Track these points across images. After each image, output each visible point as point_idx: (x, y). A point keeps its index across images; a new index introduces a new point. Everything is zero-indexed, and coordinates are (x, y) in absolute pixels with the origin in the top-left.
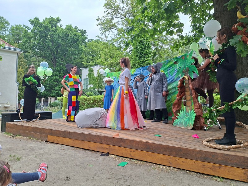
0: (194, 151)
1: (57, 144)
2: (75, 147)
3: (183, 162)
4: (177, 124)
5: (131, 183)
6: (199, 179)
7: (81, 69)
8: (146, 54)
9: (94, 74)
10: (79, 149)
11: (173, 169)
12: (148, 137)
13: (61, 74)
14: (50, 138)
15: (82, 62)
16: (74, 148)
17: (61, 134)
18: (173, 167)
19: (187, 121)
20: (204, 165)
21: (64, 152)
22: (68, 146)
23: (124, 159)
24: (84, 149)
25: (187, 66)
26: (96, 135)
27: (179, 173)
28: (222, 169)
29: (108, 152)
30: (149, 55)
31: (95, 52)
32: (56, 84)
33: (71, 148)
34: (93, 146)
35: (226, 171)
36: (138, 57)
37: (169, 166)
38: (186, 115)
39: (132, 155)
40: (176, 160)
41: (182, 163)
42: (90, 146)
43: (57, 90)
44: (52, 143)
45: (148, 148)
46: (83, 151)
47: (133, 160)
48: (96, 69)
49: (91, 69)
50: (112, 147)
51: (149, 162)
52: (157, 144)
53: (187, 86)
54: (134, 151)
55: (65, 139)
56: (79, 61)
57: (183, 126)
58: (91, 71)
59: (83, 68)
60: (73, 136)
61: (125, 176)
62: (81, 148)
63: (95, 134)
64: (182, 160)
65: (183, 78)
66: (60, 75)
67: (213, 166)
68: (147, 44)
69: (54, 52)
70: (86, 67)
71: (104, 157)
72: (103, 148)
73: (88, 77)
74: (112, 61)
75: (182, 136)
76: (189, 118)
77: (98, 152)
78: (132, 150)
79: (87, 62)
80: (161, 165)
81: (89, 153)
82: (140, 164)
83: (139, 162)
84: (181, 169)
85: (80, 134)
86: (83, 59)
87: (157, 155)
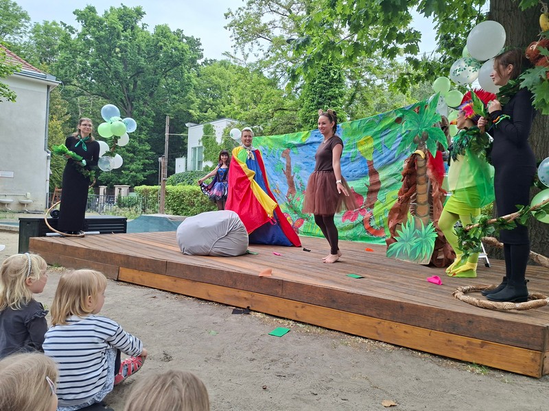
0: (429, 310)
1: (140, 285)
2: (179, 294)
3: (405, 332)
4: (396, 252)
5: (297, 370)
6: (437, 367)
7: (187, 125)
8: (332, 97)
9: (215, 138)
10: (187, 299)
11: (384, 345)
12: (332, 278)
13: (142, 136)
14: (126, 273)
15: (191, 111)
16: (175, 296)
17: (148, 266)
18: (385, 342)
19: (416, 248)
20: (449, 341)
21: (156, 303)
22: (164, 291)
23: (281, 321)
24: (197, 298)
25: (424, 130)
26: (222, 271)
27: (398, 354)
28: (485, 349)
29: (248, 307)
30: (340, 100)
31: (219, 89)
32: (132, 158)
33: (169, 295)
34: (217, 292)
35: (495, 354)
36: (315, 102)
37: (375, 340)
38: (416, 235)
39: (299, 315)
40: (391, 328)
41: (403, 335)
42: (210, 293)
43: (134, 170)
44: (130, 283)
45: (334, 301)
46: (196, 303)
47: (301, 325)
48: (219, 127)
49: (210, 126)
50: (258, 296)
51: (334, 330)
52: (352, 294)
53: (420, 172)
54: (303, 307)
55: (157, 276)
56: (182, 107)
57: (408, 258)
58: (208, 130)
59: (192, 124)
60: (173, 270)
61: (285, 355)
62: (190, 297)
63: (222, 269)
64: (404, 327)
65: (415, 155)
66: (139, 137)
67: (469, 343)
68: (335, 74)
69: (128, 85)
70: (197, 122)
71: (239, 316)
72: (238, 298)
73: (201, 144)
74: (256, 111)
75: (404, 279)
76: (422, 242)
77: (227, 305)
78: (300, 304)
79: (201, 111)
80: (359, 336)
81: (207, 308)
82: (314, 333)
83: (314, 329)
84: (400, 347)
85: (188, 266)
86: (193, 102)
87: (351, 315)
